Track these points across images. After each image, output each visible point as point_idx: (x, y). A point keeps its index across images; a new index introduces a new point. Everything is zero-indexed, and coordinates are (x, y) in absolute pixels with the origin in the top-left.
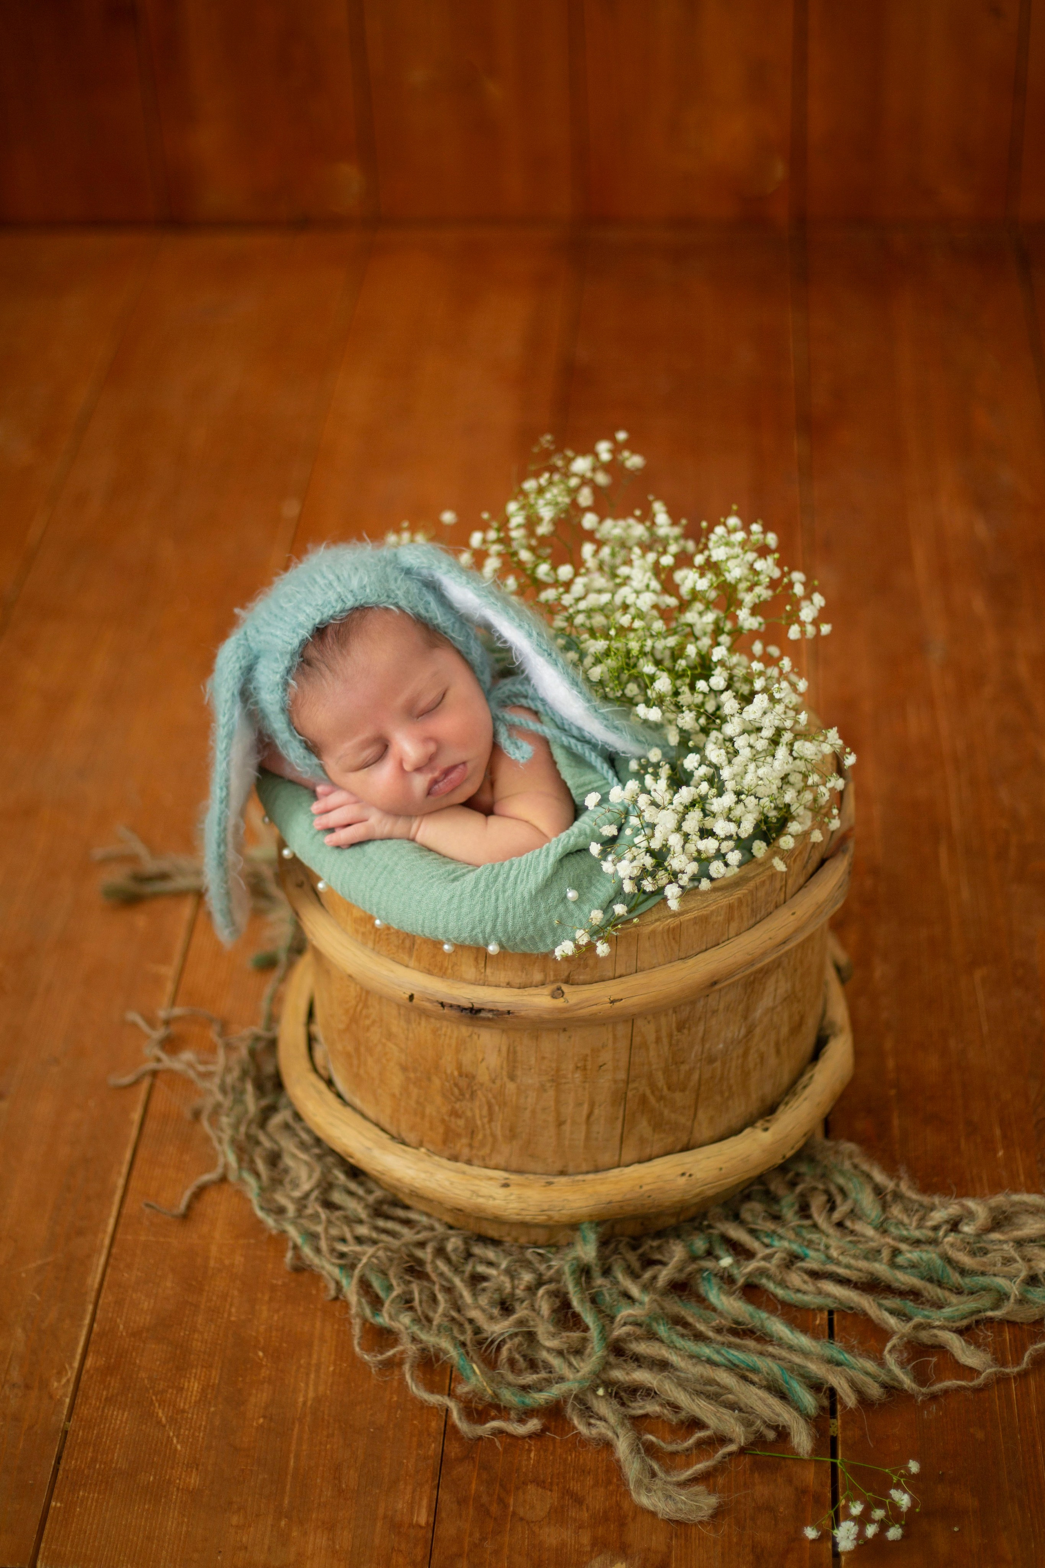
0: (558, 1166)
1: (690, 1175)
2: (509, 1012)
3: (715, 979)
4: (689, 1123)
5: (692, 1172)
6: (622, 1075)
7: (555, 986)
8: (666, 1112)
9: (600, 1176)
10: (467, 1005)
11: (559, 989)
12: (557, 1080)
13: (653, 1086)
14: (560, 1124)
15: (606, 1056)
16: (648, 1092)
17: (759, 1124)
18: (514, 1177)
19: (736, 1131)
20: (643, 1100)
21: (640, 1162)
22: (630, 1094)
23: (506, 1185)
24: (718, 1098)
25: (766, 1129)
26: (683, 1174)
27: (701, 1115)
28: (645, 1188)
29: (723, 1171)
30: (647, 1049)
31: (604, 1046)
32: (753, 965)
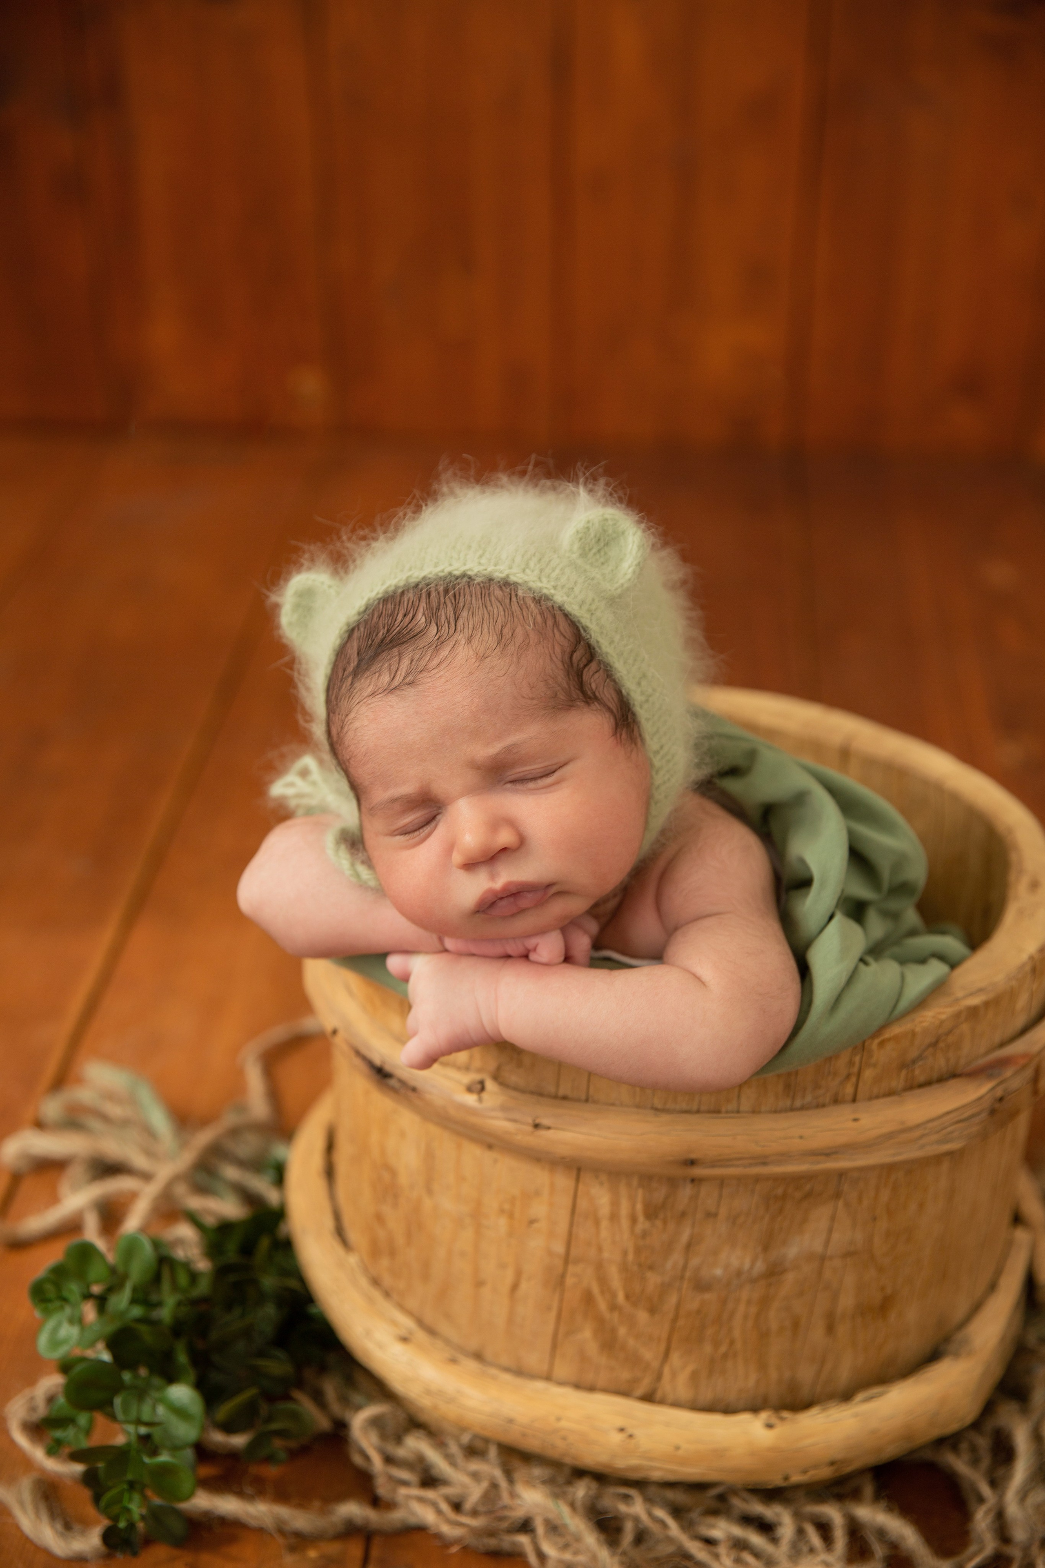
0: (473, 1344)
1: (631, 1436)
2: (414, 1089)
3: (693, 1156)
4: (655, 1364)
5: (635, 1432)
6: (559, 1248)
7: (477, 1077)
8: (622, 1331)
9: (519, 1381)
10: (377, 1061)
11: (482, 1083)
12: (477, 1214)
13: (603, 1281)
14: (479, 1284)
15: (539, 1209)
16: (596, 1290)
17: (764, 1416)
18: (421, 1336)
19: (728, 1410)
20: (588, 1299)
21: (578, 1386)
22: (570, 1281)
23: (404, 1340)
24: (708, 1348)
25: (769, 1426)
26: (622, 1430)
27: (676, 1358)
28: (564, 1424)
29: (680, 1452)
30: (597, 1222)
31: (537, 1193)
32: (764, 1164)
